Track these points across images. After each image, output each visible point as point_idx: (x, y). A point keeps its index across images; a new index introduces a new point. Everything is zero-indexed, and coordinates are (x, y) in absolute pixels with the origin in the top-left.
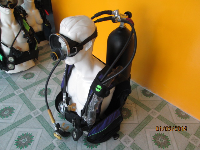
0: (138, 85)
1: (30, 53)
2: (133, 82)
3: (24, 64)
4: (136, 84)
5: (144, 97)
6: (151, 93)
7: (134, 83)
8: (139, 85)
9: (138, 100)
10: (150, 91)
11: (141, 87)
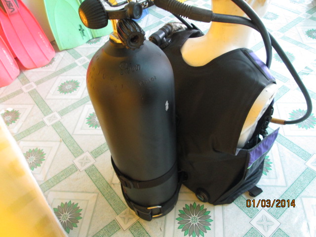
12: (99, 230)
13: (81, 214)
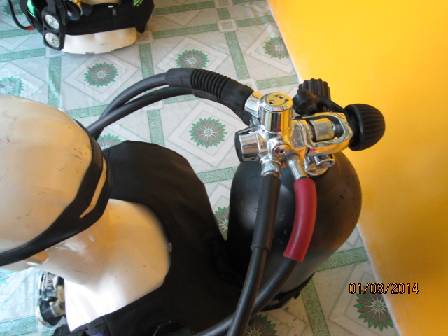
0: (366, 260)
1: (114, 12)
2: (359, 237)
3: (99, 37)
4: (365, 252)
5: (355, 314)
6: (386, 313)
7: (359, 245)
8: (371, 259)
9: (326, 315)
10: (388, 305)
11: (370, 272)
12: (338, 268)
13: (357, 300)
